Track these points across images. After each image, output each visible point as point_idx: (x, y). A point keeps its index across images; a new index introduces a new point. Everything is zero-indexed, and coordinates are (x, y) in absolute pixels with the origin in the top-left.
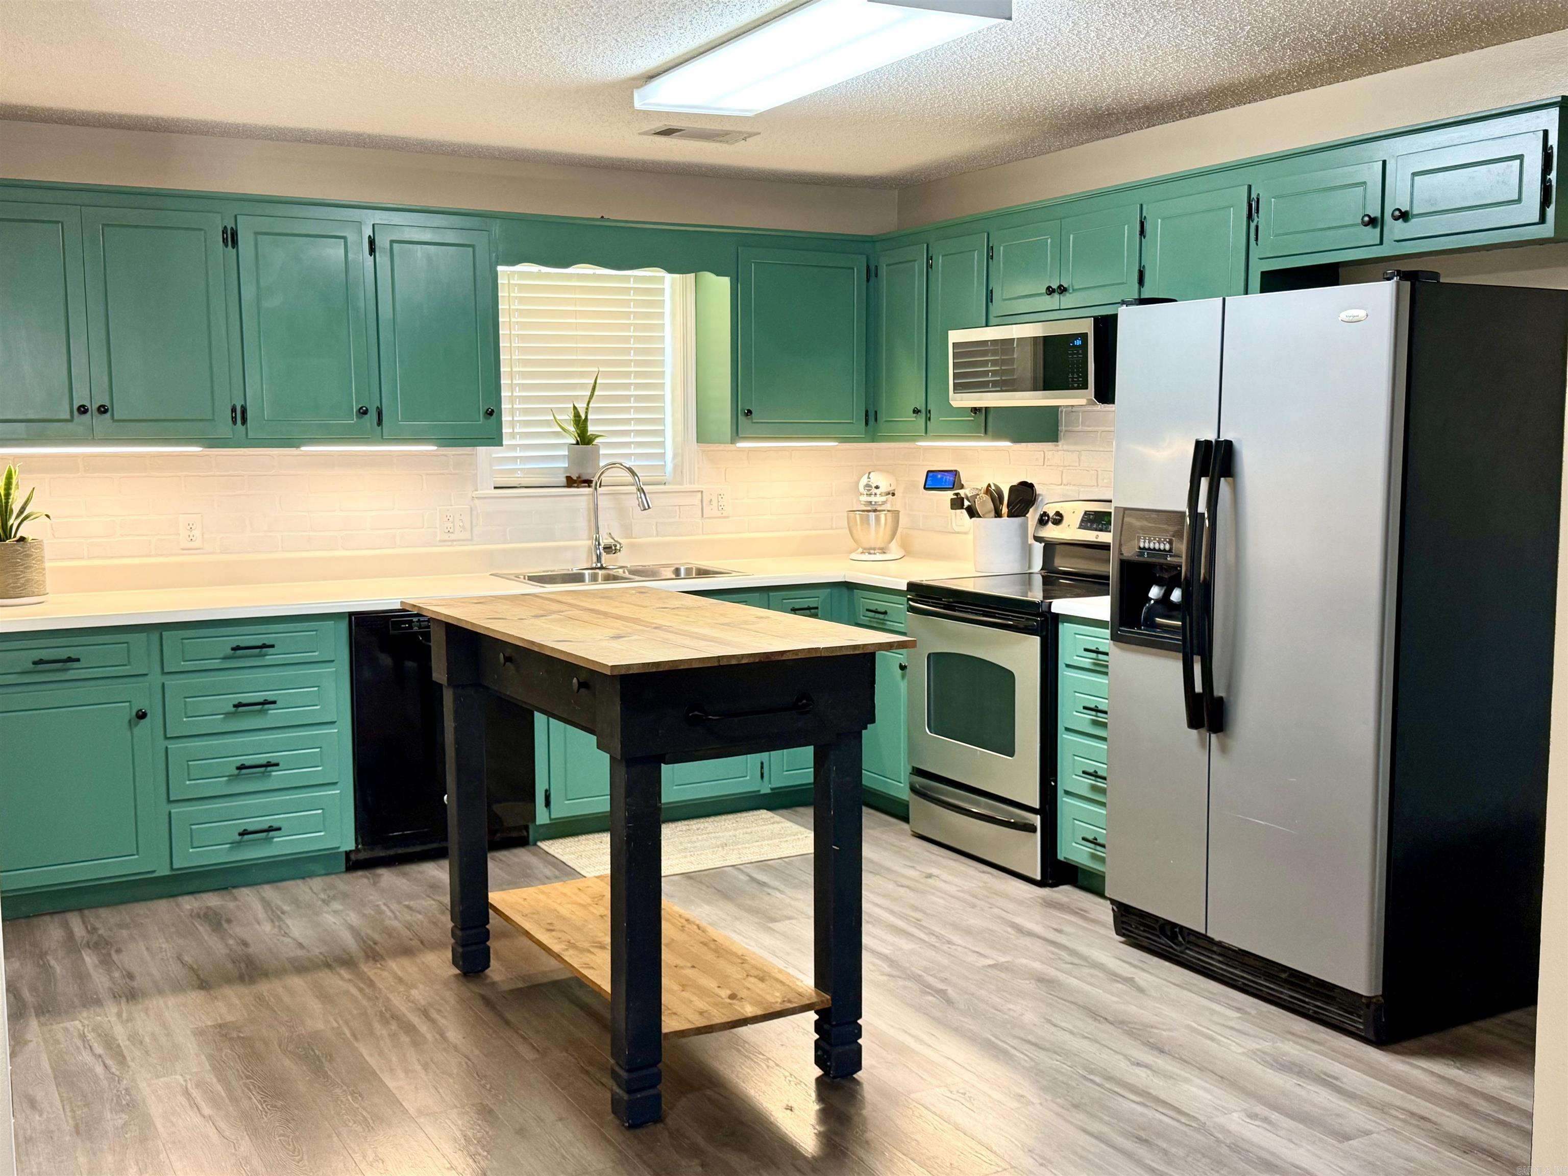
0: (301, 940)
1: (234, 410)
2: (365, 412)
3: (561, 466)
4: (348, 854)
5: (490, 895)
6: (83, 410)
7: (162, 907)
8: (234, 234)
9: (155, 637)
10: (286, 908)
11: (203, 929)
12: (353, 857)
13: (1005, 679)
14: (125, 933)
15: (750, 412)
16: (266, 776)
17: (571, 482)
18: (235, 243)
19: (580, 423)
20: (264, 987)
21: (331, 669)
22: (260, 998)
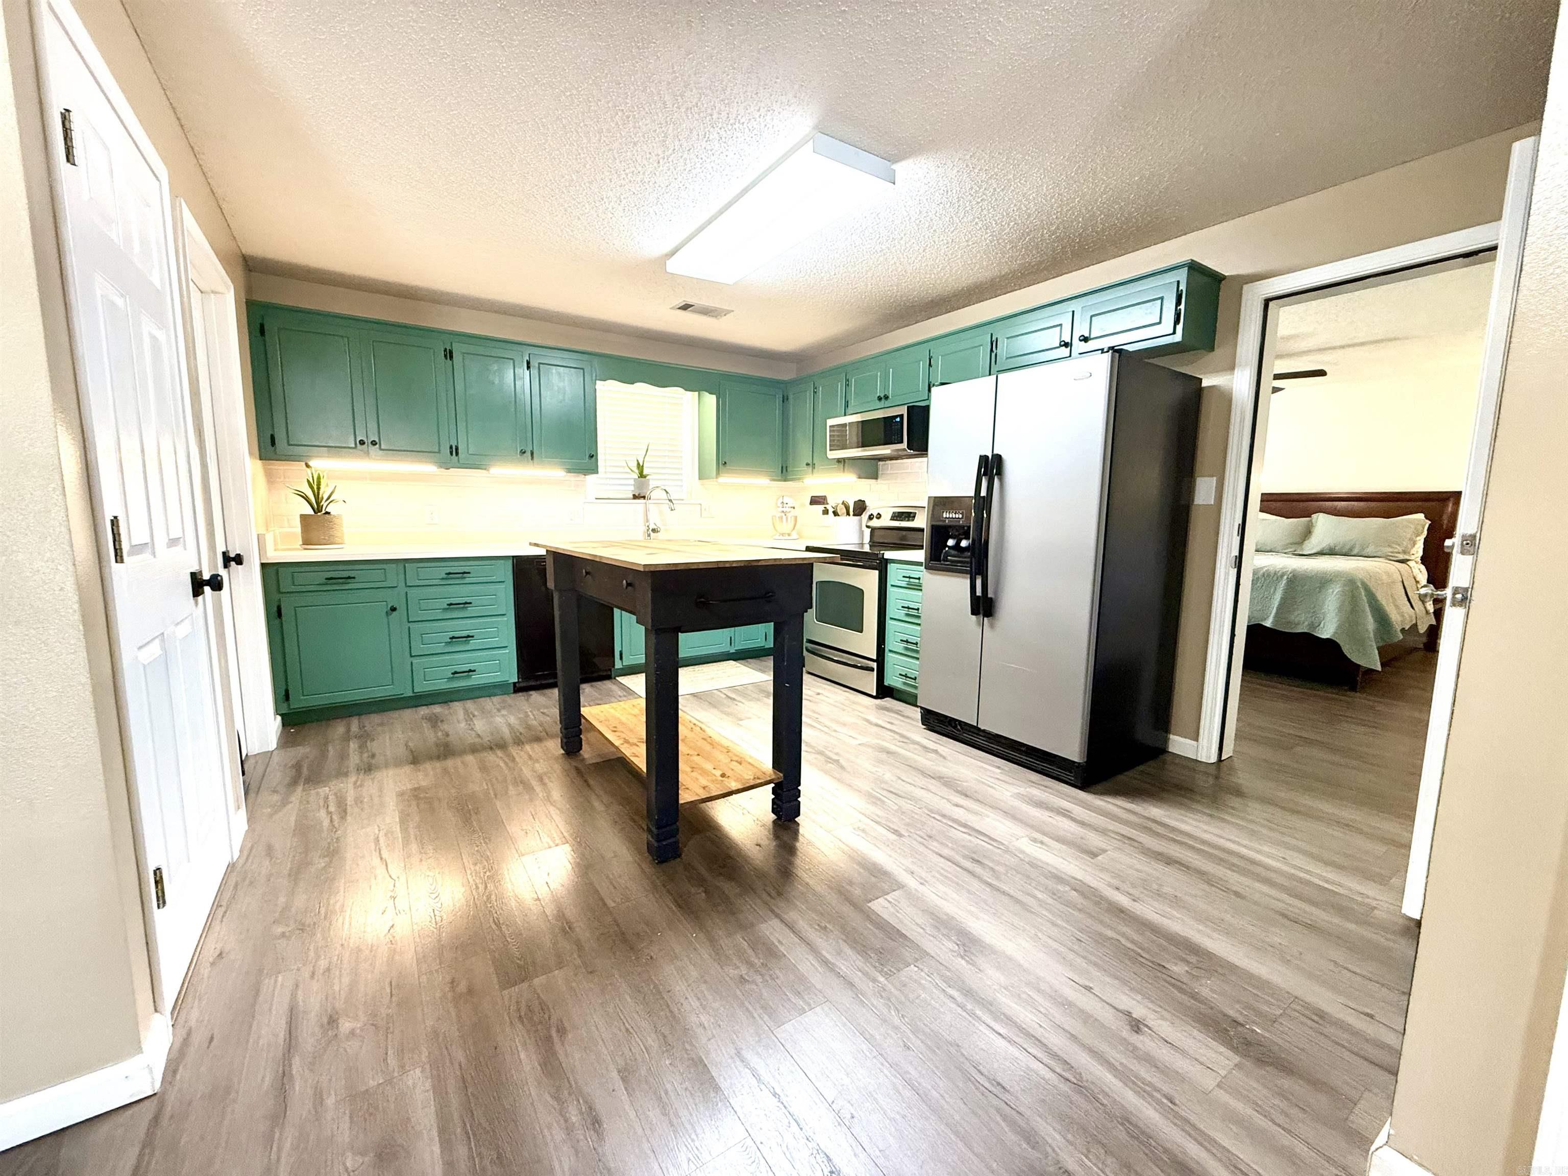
0: (479, 733)
1: (451, 447)
2: (524, 452)
3: (630, 491)
4: (514, 684)
5: (582, 709)
6: (362, 443)
7: (407, 714)
8: (451, 352)
9: (401, 566)
10: (476, 713)
11: (426, 725)
12: (517, 685)
13: (858, 594)
14: (380, 729)
15: (725, 463)
16: (467, 642)
17: (635, 497)
18: (451, 357)
19: (640, 467)
20: (450, 763)
21: (502, 586)
22: (445, 771)
